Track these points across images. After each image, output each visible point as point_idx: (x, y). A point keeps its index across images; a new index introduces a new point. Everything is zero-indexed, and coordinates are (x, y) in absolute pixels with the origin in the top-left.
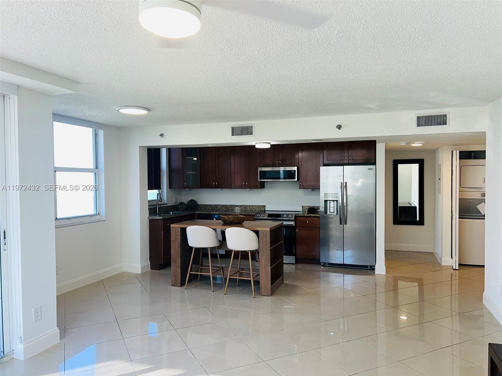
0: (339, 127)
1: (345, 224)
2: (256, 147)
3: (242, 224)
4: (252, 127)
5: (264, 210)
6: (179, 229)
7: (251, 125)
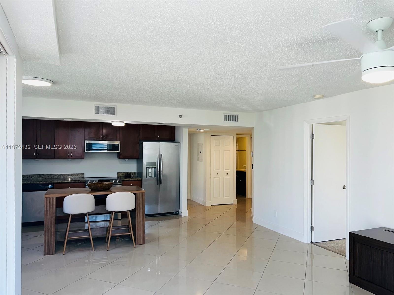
0: (181, 116)
1: (160, 184)
2: (112, 124)
3: (110, 189)
4: (116, 108)
5: (84, 177)
6: (55, 198)
7: (114, 107)
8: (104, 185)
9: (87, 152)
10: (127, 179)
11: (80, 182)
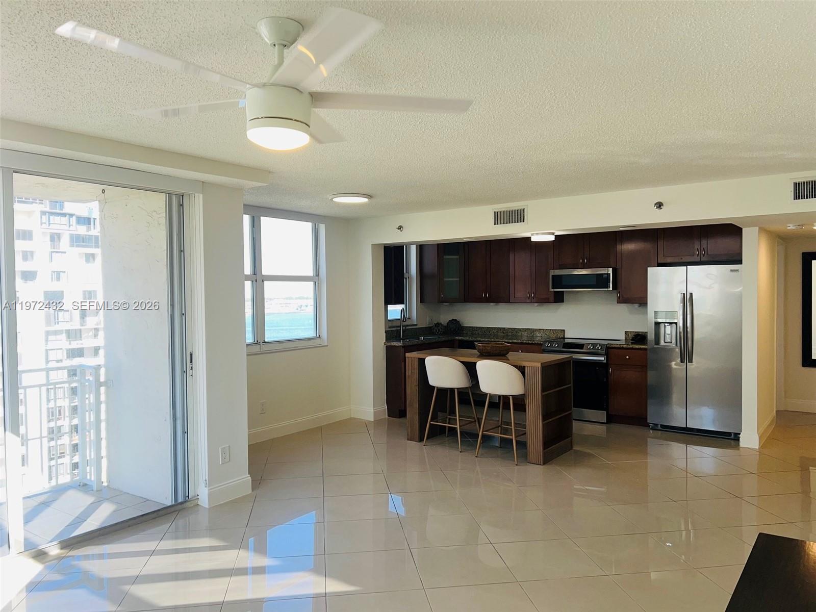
0: (659, 205)
1: (689, 362)
2: (532, 240)
4: (523, 210)
5: (562, 336)
6: (417, 360)
7: (522, 208)
9: (553, 290)
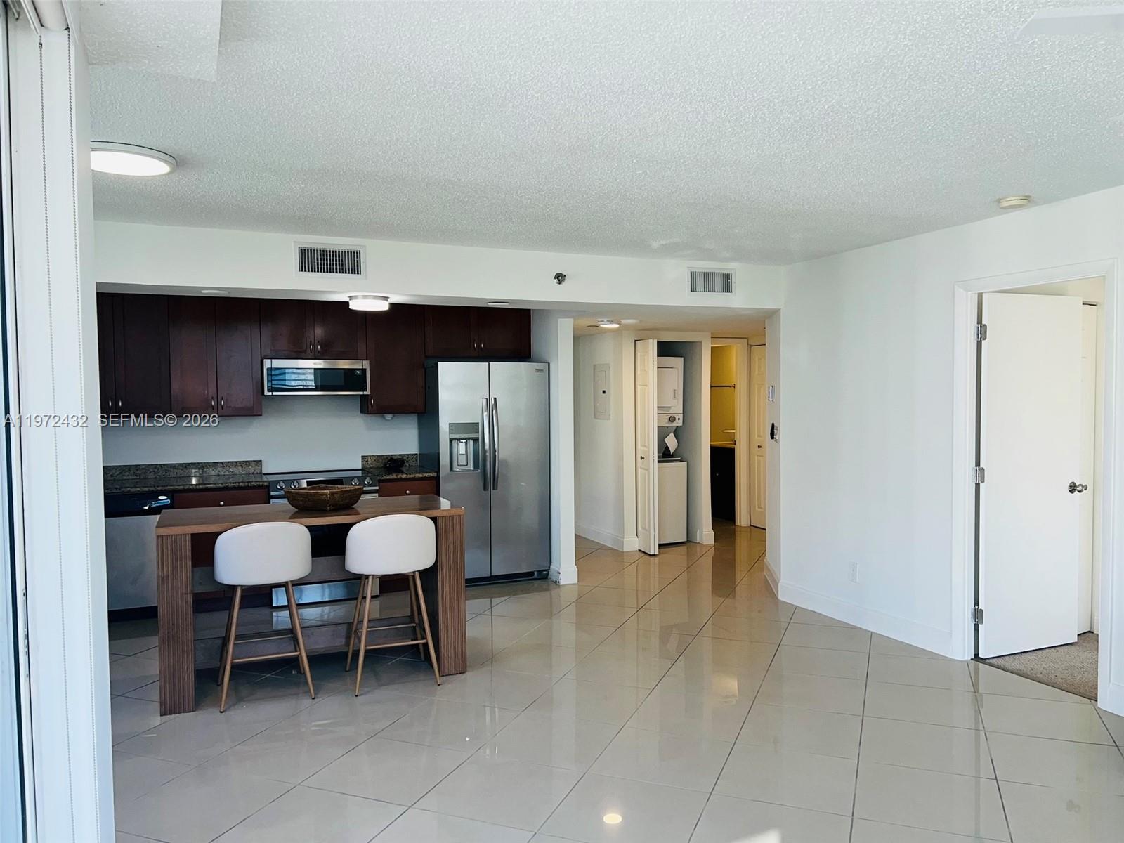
0: (560, 278)
1: (494, 489)
2: (351, 307)
4: (359, 253)
6: (188, 538)
7: (356, 249)
8: (337, 493)
9: (270, 393)
10: (394, 476)
11: (254, 486)
